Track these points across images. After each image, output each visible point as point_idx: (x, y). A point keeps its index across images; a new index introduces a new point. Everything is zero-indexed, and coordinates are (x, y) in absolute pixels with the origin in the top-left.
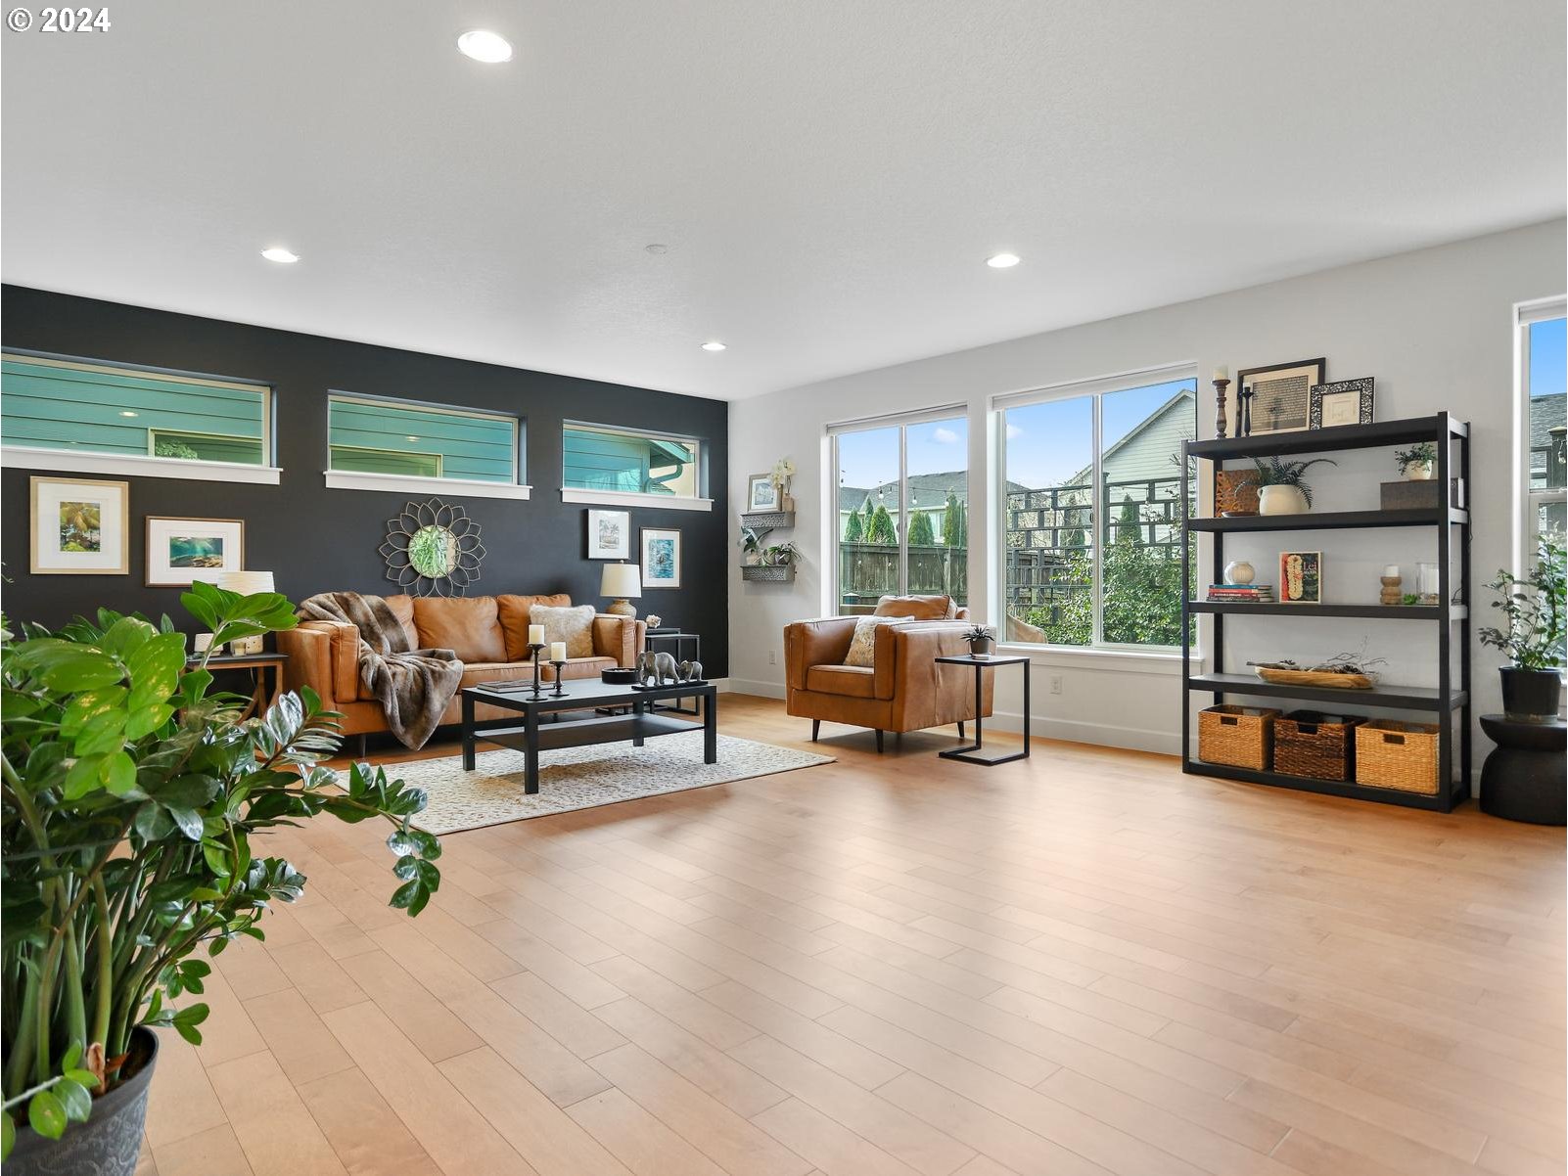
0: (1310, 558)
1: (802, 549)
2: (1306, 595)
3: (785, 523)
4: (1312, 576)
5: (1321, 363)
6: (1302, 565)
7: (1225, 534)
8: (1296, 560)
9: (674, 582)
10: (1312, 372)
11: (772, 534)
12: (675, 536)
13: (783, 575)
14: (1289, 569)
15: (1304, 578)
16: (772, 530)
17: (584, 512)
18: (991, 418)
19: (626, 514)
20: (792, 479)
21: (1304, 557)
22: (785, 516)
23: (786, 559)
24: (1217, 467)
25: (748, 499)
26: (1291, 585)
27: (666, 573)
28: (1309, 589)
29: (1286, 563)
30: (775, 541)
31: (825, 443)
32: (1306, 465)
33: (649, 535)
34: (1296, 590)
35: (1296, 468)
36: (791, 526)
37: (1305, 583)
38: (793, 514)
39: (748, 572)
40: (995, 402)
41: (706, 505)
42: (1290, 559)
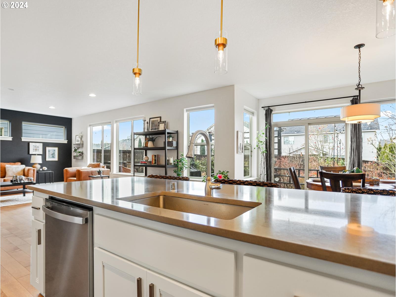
1: (84, 152)
2: (155, 162)
3: (81, 146)
5: (160, 117)
7: (147, 151)
9: (56, 159)
10: (159, 119)
11: (80, 148)
12: (56, 149)
13: (80, 158)
14: (153, 158)
17: (28, 143)
18: (115, 125)
19: (42, 144)
20: (83, 136)
21: (155, 155)
22: (81, 145)
23: (82, 154)
24: (146, 137)
25: (75, 140)
26: (153, 161)
27: (53, 157)
30: (80, 150)
31: (89, 129)
32: (157, 137)
33: (48, 149)
35: (155, 138)
36: (83, 146)
37: (155, 160)
38: (83, 144)
39: (75, 157)
40: (116, 122)
41: (66, 142)
42: (153, 156)
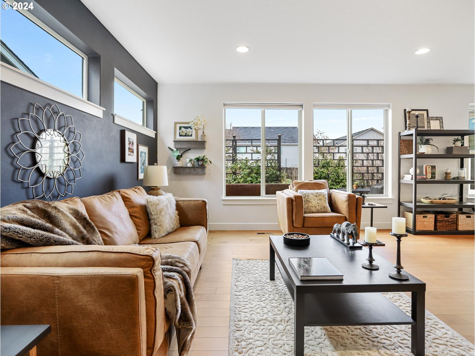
0: (433, 167)
2: (432, 177)
4: (434, 172)
5: (427, 111)
6: (431, 169)
8: (429, 167)
10: (425, 113)
12: (147, 150)
13: (199, 170)
14: (427, 170)
15: (431, 172)
16: (190, 149)
21: (432, 166)
26: (428, 175)
28: (433, 176)
29: (426, 168)
33: (140, 149)
34: (429, 176)
37: (432, 174)
41: (154, 134)
42: (428, 167)
